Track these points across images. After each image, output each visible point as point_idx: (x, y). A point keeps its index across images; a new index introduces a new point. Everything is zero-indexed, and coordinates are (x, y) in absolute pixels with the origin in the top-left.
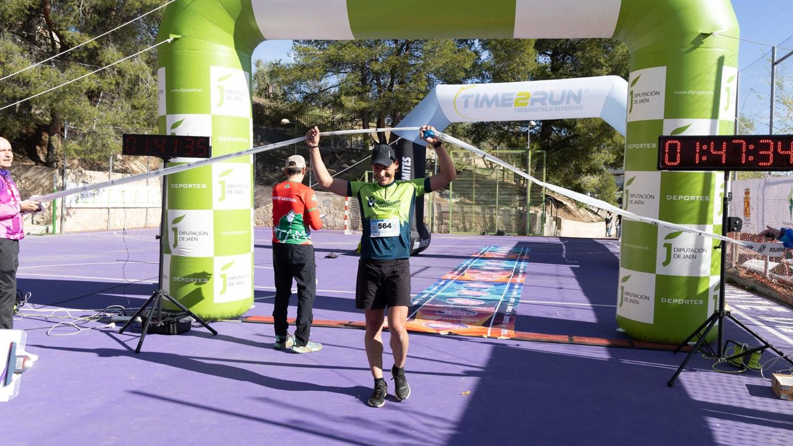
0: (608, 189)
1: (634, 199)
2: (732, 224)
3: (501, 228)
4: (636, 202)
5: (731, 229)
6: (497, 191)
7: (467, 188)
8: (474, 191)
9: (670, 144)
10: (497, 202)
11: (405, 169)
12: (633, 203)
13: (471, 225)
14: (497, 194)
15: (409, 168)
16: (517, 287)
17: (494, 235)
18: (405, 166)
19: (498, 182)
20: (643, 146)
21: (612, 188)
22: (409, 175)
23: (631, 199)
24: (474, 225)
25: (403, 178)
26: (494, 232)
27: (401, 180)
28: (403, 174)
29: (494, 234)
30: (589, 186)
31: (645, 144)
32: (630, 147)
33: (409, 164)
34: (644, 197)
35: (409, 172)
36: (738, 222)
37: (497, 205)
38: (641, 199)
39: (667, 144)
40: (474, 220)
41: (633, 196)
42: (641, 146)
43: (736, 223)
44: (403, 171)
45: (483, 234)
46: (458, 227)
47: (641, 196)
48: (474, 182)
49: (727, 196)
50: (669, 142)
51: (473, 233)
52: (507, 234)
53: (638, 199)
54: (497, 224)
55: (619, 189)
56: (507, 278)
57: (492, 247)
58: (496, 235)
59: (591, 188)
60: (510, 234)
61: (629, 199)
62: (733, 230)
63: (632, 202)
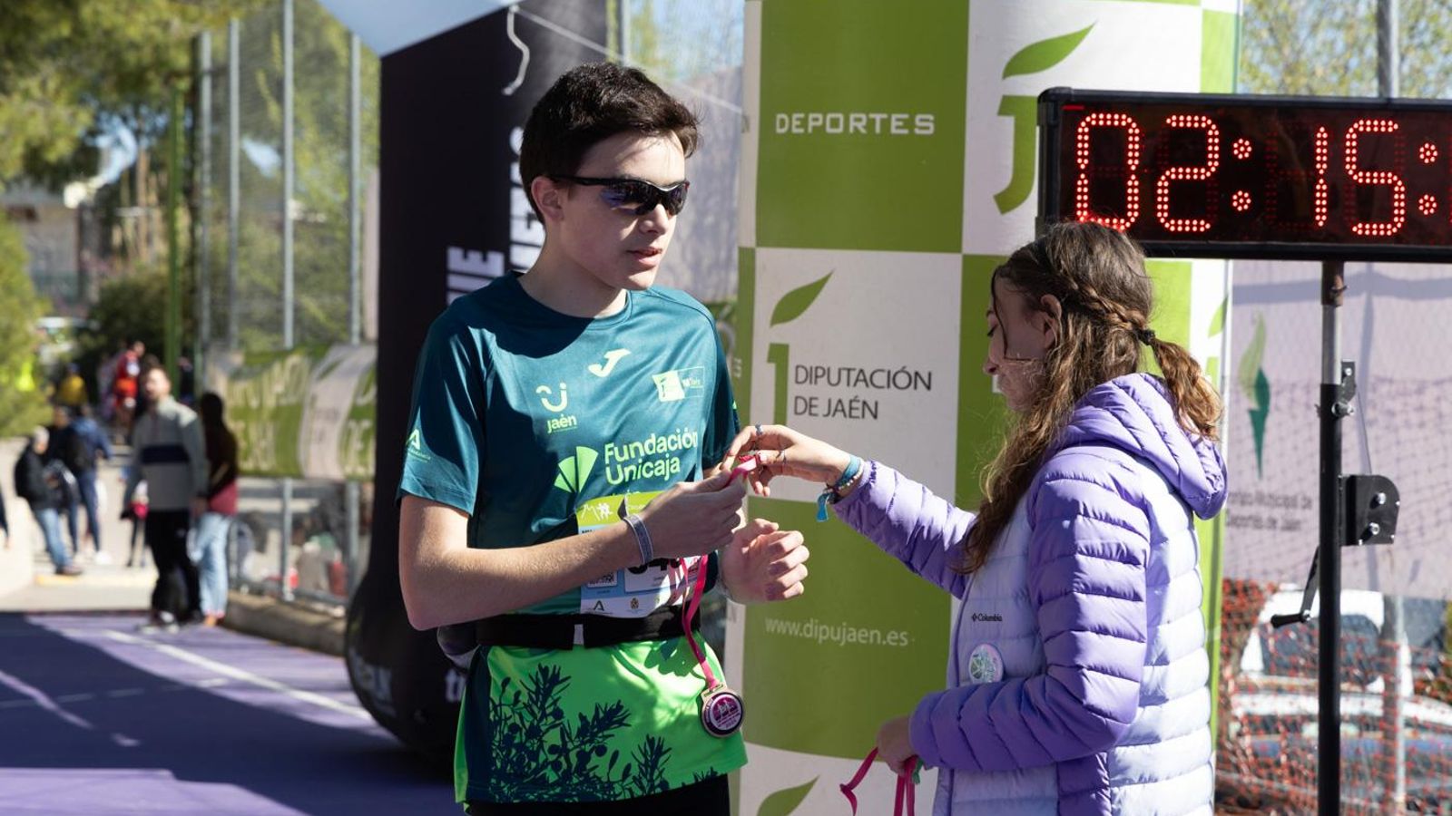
1: (823, 392)
2: (1362, 508)
4: (837, 408)
5: (1359, 531)
9: (1094, 131)
12: (821, 408)
20: (871, 123)
23: (807, 390)
31: (878, 117)
32: (790, 123)
34: (880, 379)
36: (1382, 498)
38: (862, 392)
39: (1083, 128)
41: (813, 375)
42: (858, 122)
43: (1375, 502)
47: (867, 380)
49: (1338, 380)
50: (1091, 119)
53: (845, 393)
61: (793, 390)
62: (1367, 536)
63: (810, 405)
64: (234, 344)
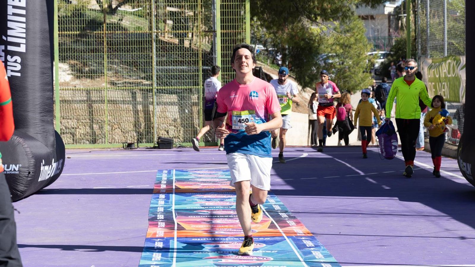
0: (355, 47)
3: (166, 133)
6: (154, 56)
7: (93, 51)
8: (105, 57)
10: (155, 78)
11: (14, 14)
13: (101, 128)
14: (154, 63)
15: (23, 12)
16: (309, 243)
17: (152, 148)
18: (14, 7)
19: (154, 36)
21: (361, 45)
22: (24, 25)
24: (107, 128)
25: (10, 32)
26: (150, 141)
27: (7, 36)
28: (10, 24)
29: (152, 145)
30: (331, 41)
33: (23, 4)
35: (23, 19)
37: (155, 85)
40: (107, 118)
44: (9, 18)
45: (130, 146)
46: (73, 135)
48: (105, 39)
51: (107, 145)
52: (178, 145)
54: (156, 125)
55: (372, 46)
56: (269, 228)
57: (174, 172)
58: (155, 148)
59: (334, 47)
60: (184, 144)
64: (429, 56)
